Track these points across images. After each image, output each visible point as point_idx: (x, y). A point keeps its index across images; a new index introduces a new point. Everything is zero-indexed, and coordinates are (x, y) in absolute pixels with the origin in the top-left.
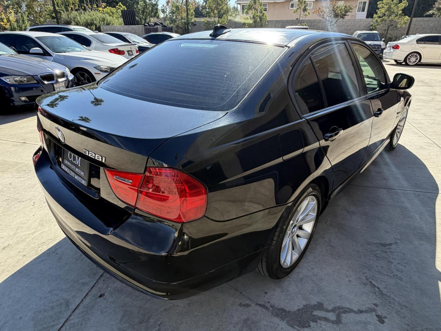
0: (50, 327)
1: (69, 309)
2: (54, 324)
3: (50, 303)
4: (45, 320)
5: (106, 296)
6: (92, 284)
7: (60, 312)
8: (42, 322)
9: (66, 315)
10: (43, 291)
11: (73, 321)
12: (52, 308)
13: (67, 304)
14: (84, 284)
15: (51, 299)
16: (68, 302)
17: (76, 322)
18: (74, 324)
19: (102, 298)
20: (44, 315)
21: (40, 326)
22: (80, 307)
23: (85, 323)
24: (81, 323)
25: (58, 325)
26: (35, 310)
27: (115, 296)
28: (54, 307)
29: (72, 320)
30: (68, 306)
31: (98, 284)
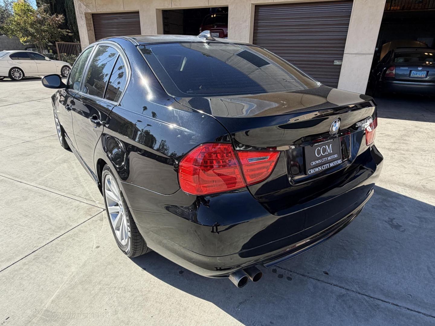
0: (369, 304)
1: (347, 293)
2: (365, 301)
3: (345, 311)
4: (364, 310)
5: (326, 270)
6: (314, 282)
7: (352, 300)
8: (367, 312)
9: (354, 294)
10: (332, 322)
11: (358, 289)
12: (350, 307)
13: (341, 296)
14: (315, 287)
15: (340, 311)
16: (340, 295)
17: (357, 286)
18: (359, 287)
19: (329, 273)
20: (359, 312)
21: (371, 312)
22: (342, 285)
23: (356, 280)
24: (357, 283)
25: (365, 299)
26: (357, 322)
27: (324, 264)
28: (348, 306)
29: (356, 289)
30: (343, 295)
31: (314, 277)
